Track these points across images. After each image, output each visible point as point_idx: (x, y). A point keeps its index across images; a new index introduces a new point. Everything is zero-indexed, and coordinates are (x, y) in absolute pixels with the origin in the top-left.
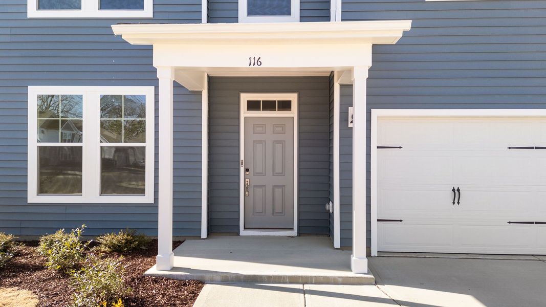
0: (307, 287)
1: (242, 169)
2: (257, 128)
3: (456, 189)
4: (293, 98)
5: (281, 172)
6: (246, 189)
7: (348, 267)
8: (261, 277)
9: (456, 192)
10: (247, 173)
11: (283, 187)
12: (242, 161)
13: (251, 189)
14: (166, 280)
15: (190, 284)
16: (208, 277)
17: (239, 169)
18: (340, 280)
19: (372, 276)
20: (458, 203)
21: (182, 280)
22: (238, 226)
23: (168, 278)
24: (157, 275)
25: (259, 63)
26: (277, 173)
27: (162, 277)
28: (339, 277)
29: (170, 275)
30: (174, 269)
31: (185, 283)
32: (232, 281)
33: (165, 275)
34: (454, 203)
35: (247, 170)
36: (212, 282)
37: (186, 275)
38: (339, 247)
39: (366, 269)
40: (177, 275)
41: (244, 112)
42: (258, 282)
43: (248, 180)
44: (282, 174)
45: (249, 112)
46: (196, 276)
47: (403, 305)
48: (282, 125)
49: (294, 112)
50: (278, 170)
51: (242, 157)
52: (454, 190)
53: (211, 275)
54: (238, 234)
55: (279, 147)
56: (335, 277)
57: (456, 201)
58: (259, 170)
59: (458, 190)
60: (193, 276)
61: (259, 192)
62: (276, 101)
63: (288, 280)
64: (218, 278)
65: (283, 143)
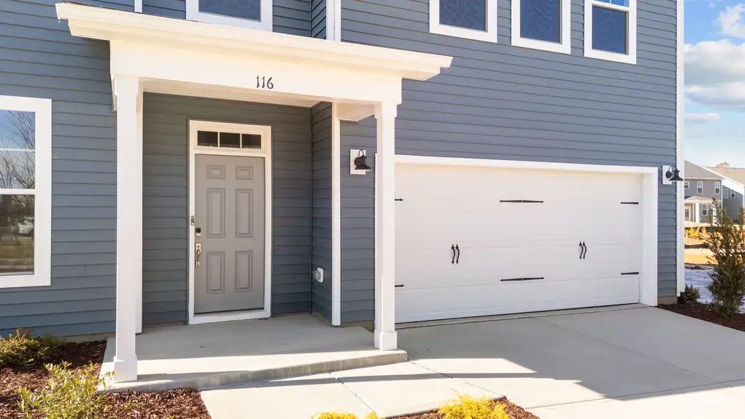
0: (336, 375)
1: (192, 229)
2: (213, 171)
3: (455, 246)
4: (265, 132)
5: (247, 232)
6: (197, 257)
7: (371, 345)
8: (275, 371)
9: (455, 249)
10: (198, 234)
11: (250, 253)
12: (193, 217)
13: (203, 258)
14: (137, 395)
15: (177, 395)
16: (200, 382)
17: (187, 229)
18: (371, 360)
19: (404, 352)
20: (457, 262)
21: (163, 392)
22: (186, 311)
23: (140, 392)
24: (121, 389)
25: (270, 86)
26: (241, 234)
27: (130, 392)
28: (369, 358)
29: (142, 386)
30: (140, 378)
31: (170, 395)
32: (236, 382)
33: (135, 388)
34: (453, 262)
35: (198, 230)
36: (209, 387)
37: (167, 384)
38: (339, 324)
39: (395, 345)
40: (153, 385)
41: (194, 148)
42: (271, 378)
43: (200, 245)
44: (249, 235)
45: (200, 147)
46: (184, 382)
47: (455, 377)
48: (249, 169)
49: (265, 150)
50: (244, 230)
51: (192, 212)
52: (453, 248)
53: (205, 378)
54: (186, 322)
55: (244, 197)
56: (365, 358)
57: (455, 260)
58: (216, 230)
59: (457, 247)
60: (179, 383)
61: (215, 261)
62: (239, 134)
63: (309, 371)
64: (217, 381)
65: (249, 192)
